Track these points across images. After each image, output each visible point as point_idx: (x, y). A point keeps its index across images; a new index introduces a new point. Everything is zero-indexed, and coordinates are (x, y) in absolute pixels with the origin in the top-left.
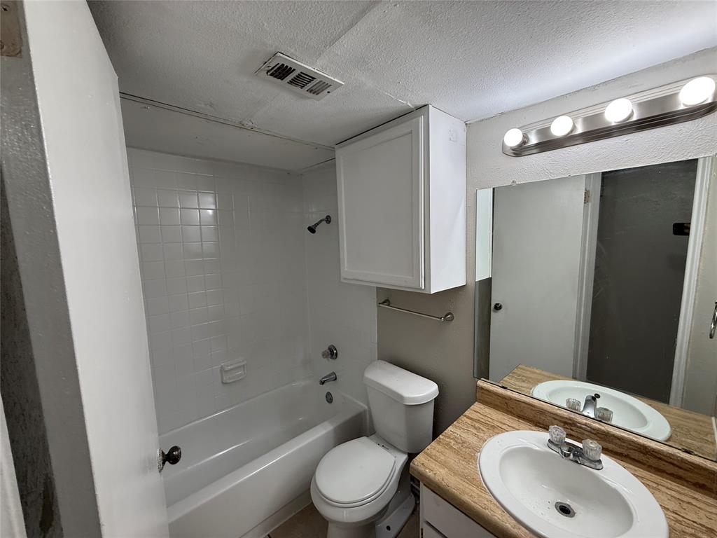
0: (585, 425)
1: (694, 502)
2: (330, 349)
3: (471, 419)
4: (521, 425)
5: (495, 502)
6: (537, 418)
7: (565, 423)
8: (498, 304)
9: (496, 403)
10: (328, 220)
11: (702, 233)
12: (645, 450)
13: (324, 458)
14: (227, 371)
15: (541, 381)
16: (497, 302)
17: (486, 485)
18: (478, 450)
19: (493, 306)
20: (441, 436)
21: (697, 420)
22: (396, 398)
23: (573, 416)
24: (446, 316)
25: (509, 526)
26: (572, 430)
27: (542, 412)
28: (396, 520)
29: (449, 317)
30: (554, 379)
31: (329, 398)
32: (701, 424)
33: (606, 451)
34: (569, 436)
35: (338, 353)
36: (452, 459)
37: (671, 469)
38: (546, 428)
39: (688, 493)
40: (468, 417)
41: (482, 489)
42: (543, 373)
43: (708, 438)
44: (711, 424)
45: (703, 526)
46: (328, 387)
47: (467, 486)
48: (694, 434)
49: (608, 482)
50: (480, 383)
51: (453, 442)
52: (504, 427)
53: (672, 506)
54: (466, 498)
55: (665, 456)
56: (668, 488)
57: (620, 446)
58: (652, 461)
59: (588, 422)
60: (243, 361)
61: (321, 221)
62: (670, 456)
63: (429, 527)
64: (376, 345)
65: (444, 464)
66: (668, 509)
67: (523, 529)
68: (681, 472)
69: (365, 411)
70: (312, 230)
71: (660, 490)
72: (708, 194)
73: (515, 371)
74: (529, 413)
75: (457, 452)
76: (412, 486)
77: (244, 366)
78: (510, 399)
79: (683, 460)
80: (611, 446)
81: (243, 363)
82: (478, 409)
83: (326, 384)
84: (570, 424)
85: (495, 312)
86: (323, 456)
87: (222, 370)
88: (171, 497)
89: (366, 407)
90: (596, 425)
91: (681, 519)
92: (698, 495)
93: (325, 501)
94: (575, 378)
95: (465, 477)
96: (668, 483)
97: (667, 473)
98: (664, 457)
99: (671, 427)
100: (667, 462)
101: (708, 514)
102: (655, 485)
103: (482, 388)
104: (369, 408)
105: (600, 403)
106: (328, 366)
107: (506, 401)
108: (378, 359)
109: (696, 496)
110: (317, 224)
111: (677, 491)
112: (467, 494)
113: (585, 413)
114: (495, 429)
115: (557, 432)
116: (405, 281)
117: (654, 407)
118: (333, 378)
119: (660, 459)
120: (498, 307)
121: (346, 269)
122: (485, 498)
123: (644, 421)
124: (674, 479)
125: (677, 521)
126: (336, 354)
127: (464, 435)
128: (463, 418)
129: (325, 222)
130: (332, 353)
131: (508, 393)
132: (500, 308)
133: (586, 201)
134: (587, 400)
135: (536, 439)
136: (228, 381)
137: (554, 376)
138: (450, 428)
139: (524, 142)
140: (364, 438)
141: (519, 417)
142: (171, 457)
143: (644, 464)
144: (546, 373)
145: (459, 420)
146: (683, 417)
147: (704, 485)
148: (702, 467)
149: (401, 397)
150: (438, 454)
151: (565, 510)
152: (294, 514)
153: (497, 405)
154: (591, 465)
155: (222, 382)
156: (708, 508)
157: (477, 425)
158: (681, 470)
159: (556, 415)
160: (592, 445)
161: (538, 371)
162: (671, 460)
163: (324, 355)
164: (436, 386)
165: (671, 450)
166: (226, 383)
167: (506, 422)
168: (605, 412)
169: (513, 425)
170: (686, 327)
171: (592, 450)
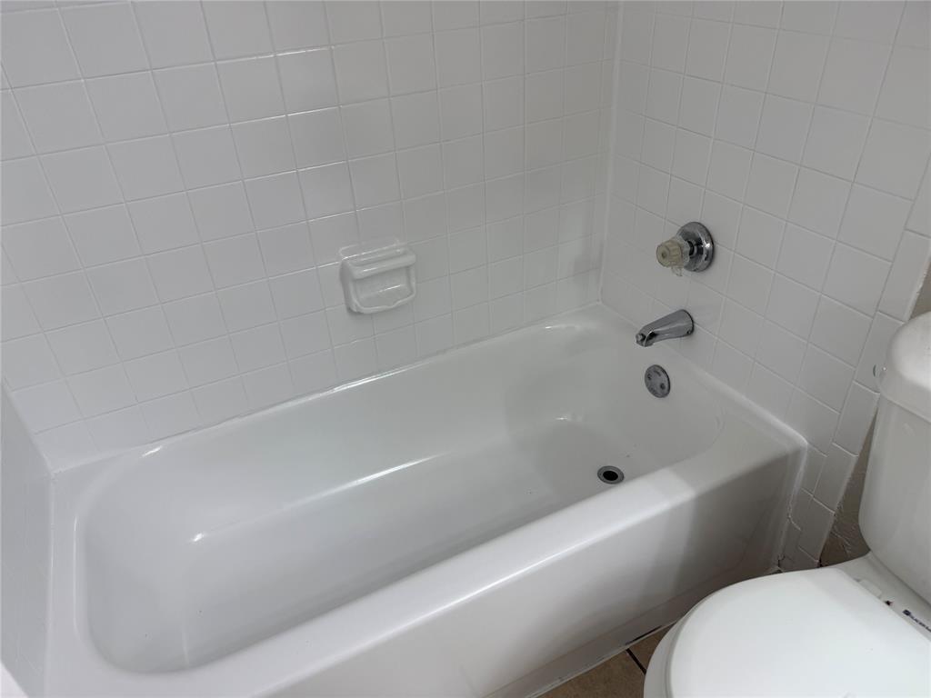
2: (689, 236)
14: (356, 281)
31: (658, 382)
35: (719, 254)
46: (658, 353)
60: (405, 254)
69: (797, 453)
77: (407, 268)
81: (405, 261)
83: (657, 345)
87: (344, 274)
89: (804, 442)
106: (679, 289)
118: (684, 326)
126: (711, 254)
130: (695, 250)
136: (365, 310)
152: (557, 683)
155: (350, 310)
163: (664, 255)
166: (359, 313)
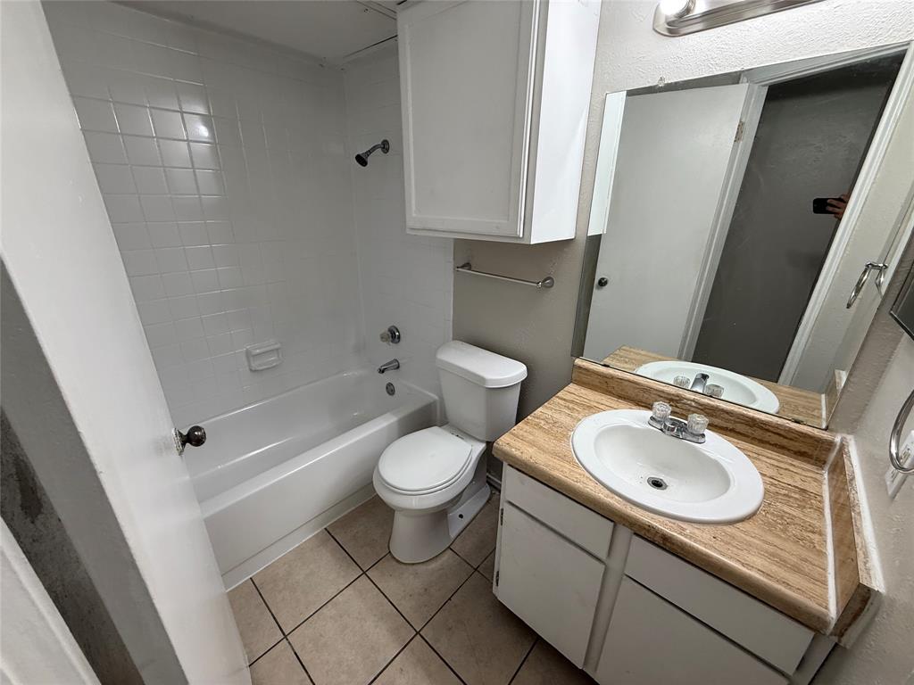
0: (693, 401)
1: (791, 468)
2: (390, 330)
3: (564, 400)
4: (621, 405)
5: (589, 475)
6: (639, 396)
7: (671, 400)
8: (603, 279)
9: (594, 383)
10: (385, 146)
11: (872, 181)
12: (752, 422)
13: (387, 449)
14: (254, 356)
15: (645, 362)
16: (603, 276)
17: (580, 461)
18: (571, 429)
19: (596, 281)
20: (529, 417)
21: (806, 397)
22: (476, 382)
23: (681, 392)
24: (546, 280)
25: (602, 496)
26: (676, 406)
27: (647, 390)
28: (470, 508)
29: (548, 282)
30: (660, 360)
31: (390, 390)
32: (810, 400)
33: (711, 426)
34: (673, 413)
35: (402, 336)
36: (540, 437)
37: (775, 439)
38: (649, 407)
39: (786, 461)
40: (562, 399)
41: (574, 464)
42: (650, 354)
43: (815, 413)
44: (820, 401)
45: (796, 487)
46: (389, 377)
47: (558, 462)
48: (802, 410)
49: (707, 454)
50: (578, 362)
51: (543, 422)
52: (601, 407)
53: (770, 472)
54: (556, 473)
55: (773, 427)
56: (768, 457)
57: (727, 421)
58: (758, 433)
59: (697, 397)
60: (276, 344)
61: (374, 148)
62: (778, 426)
63: (511, 507)
64: (451, 324)
65: (532, 444)
66: (765, 475)
67: (617, 497)
68: (785, 442)
69: (435, 402)
70: (362, 160)
71: (759, 460)
72: (896, 126)
73: (617, 352)
74: (631, 393)
75: (547, 432)
76: (487, 477)
77: (277, 349)
78: (612, 377)
79: (791, 430)
80: (717, 421)
81: (276, 346)
82: (573, 391)
83: (386, 373)
84: (676, 401)
85: (598, 288)
86: (386, 447)
87: (248, 354)
88: (203, 493)
89: (436, 398)
90: (706, 400)
91: (776, 482)
92: (796, 463)
93: (390, 490)
94: (680, 358)
95: (555, 454)
96: (769, 453)
97: (771, 444)
98: (771, 429)
99: (780, 403)
100: (775, 433)
101: (802, 478)
102: (755, 456)
103: (580, 367)
104: (442, 399)
105: (709, 382)
106: (388, 352)
107: (607, 380)
108: (454, 339)
109: (794, 463)
110: (369, 152)
111: (778, 460)
112: (558, 470)
113: (694, 389)
114: (591, 409)
115: (662, 408)
116: (497, 228)
117: (765, 386)
118: (395, 365)
119: (768, 430)
120: (602, 283)
121: (414, 215)
122: (577, 473)
123: (753, 398)
124: (776, 449)
125: (772, 484)
126: (399, 337)
127: (556, 416)
128: (555, 399)
129: (380, 150)
130: (394, 336)
131: (611, 371)
132: (606, 283)
133: (738, 139)
134: (696, 379)
135: (636, 417)
136: (258, 368)
137: (660, 357)
138: (540, 409)
139: (688, 10)
140: (435, 429)
141: (620, 397)
142: (193, 438)
143: (748, 436)
144: (654, 355)
145: (551, 401)
146: (792, 394)
147: (805, 452)
148: (809, 435)
149: (483, 380)
150: (525, 434)
151: (657, 484)
152: (353, 508)
153: (596, 386)
154: (694, 439)
155: (251, 370)
156: (804, 473)
157: (571, 406)
158: (786, 440)
159: (663, 392)
160: (699, 420)
161: (643, 352)
162: (778, 431)
163: (383, 338)
164: (524, 368)
165: (780, 421)
166: (256, 371)
167: (604, 402)
168: (716, 389)
169: (612, 405)
170: (819, 301)
171: (698, 424)
